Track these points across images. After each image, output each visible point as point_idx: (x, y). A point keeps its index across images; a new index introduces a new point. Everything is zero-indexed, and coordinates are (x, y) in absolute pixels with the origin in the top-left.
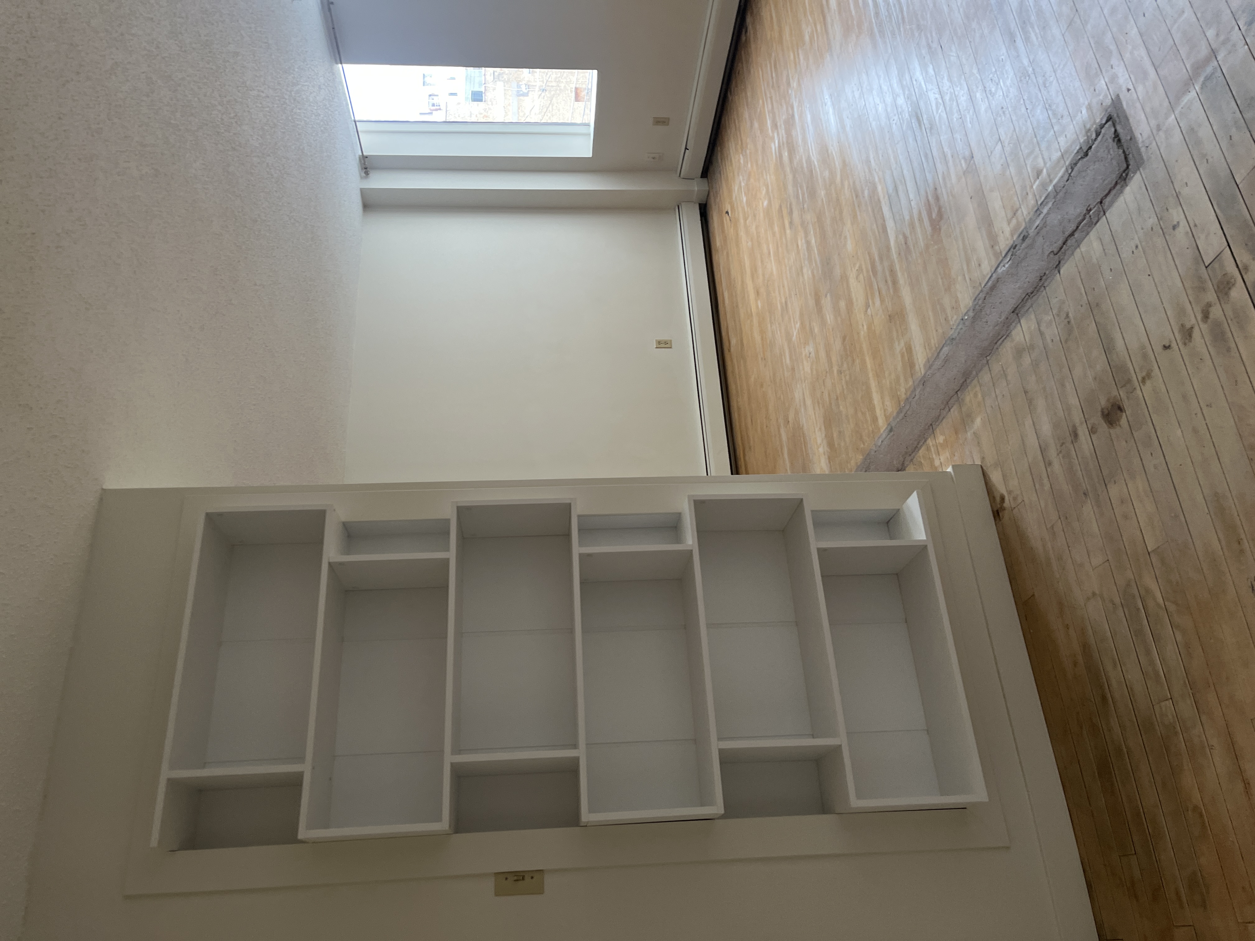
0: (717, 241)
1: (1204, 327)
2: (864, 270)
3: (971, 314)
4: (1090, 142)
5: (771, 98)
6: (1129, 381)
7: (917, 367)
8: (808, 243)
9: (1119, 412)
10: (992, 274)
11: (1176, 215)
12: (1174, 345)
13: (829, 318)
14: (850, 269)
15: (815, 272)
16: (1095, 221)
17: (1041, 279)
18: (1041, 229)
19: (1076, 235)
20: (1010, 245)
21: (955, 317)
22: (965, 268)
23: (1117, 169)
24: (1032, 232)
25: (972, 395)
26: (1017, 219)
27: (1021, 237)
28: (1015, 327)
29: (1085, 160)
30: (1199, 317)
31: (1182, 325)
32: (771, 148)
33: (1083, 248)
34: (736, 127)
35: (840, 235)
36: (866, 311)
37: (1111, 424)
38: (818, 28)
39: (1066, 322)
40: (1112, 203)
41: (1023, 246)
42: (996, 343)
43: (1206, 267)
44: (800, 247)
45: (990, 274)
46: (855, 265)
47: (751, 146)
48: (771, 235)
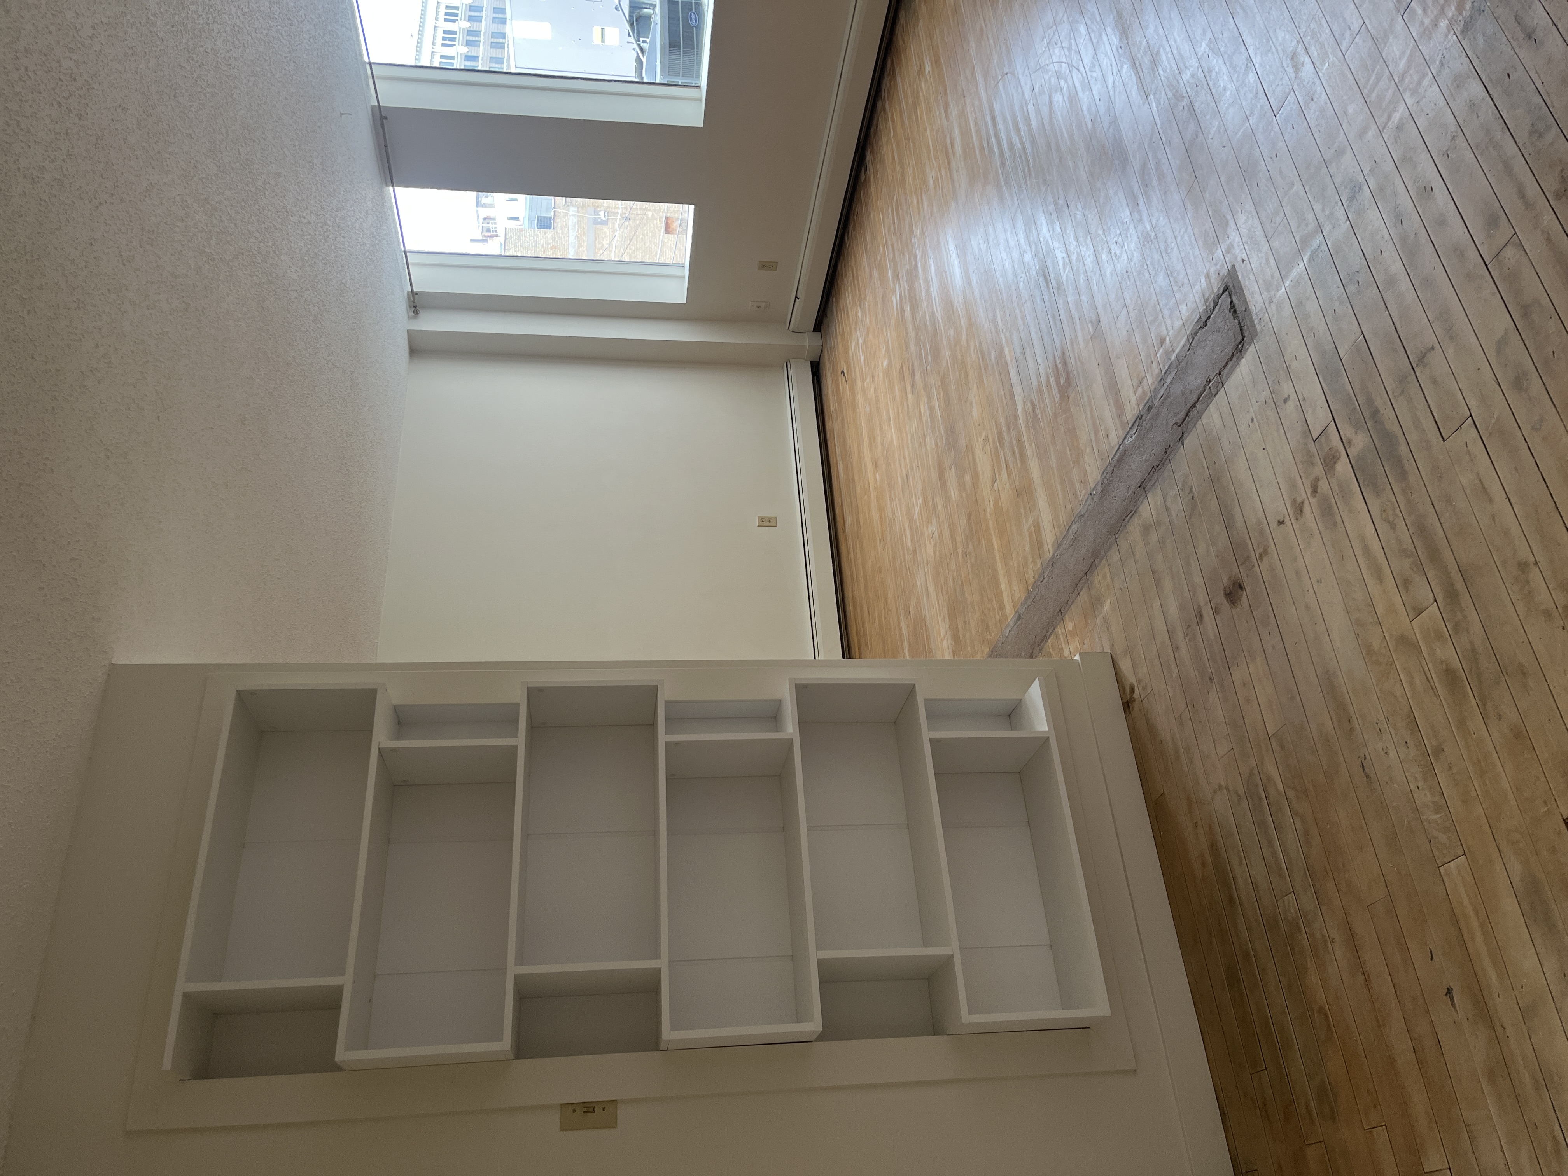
0: (831, 405)
1: (1313, 501)
2: (991, 440)
3: (1099, 488)
4: (1209, 312)
5: (892, 245)
6: (1248, 558)
7: (1046, 548)
8: (931, 409)
9: (1240, 590)
10: (1120, 446)
11: (1286, 388)
12: (1287, 520)
13: (954, 493)
14: (975, 437)
15: (939, 441)
16: (1214, 393)
17: (1166, 452)
18: (1165, 399)
19: (1198, 406)
20: (1136, 416)
21: (1084, 492)
22: (1093, 439)
23: (1234, 340)
24: (1157, 403)
25: (1101, 576)
26: (1143, 387)
27: (1146, 408)
28: (1142, 502)
29: (1205, 328)
30: (1309, 491)
31: (1294, 500)
32: (892, 302)
33: (1204, 420)
35: (966, 401)
36: (993, 485)
37: (1233, 604)
38: (943, 173)
39: (1190, 496)
40: (1229, 375)
41: (1148, 417)
42: (1124, 519)
43: (1314, 441)
44: (922, 413)
45: (1118, 446)
46: (981, 435)
47: (869, 298)
48: (891, 400)
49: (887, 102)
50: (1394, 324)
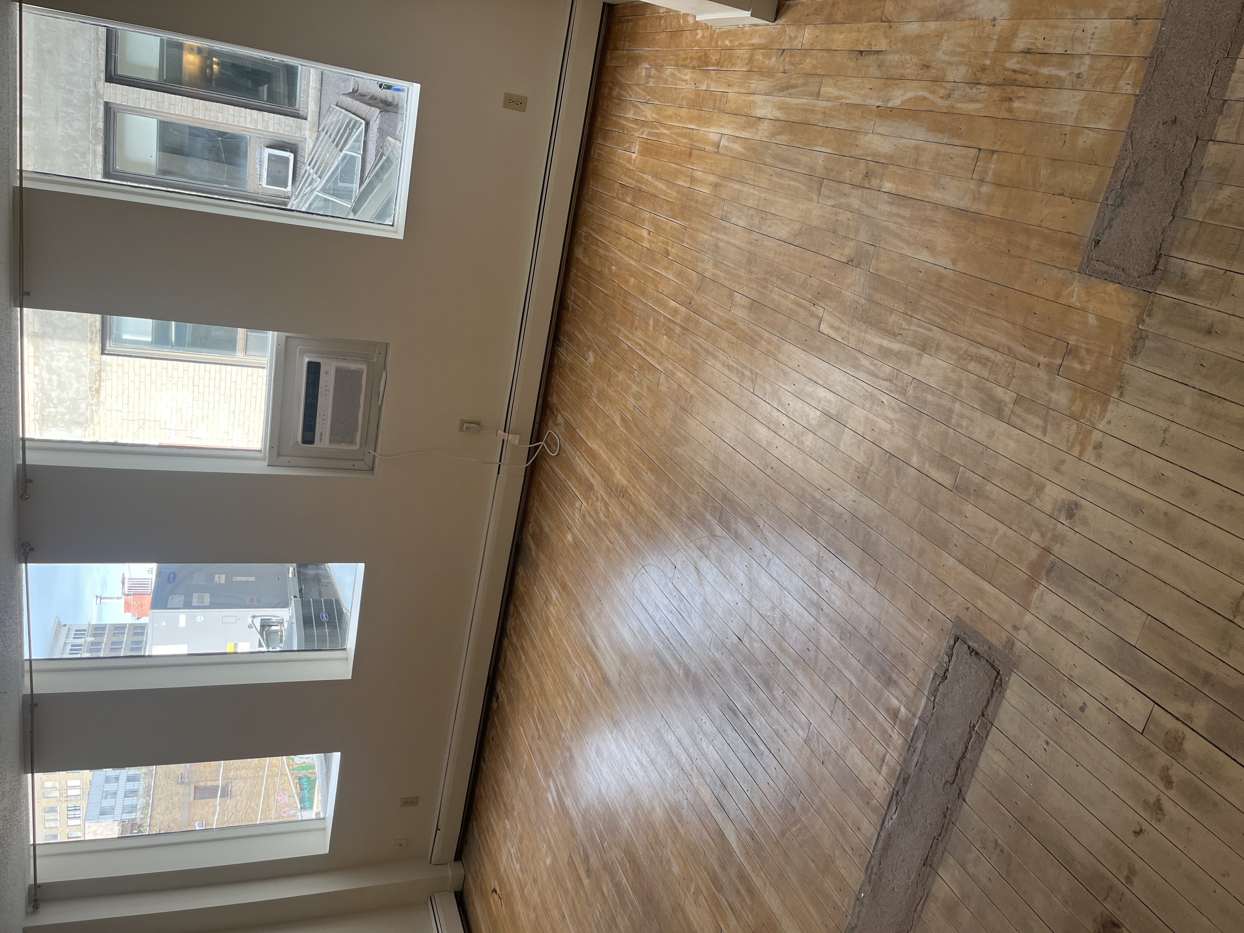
0: (483, 928)
1: (1171, 793)
2: (704, 889)
3: (868, 888)
4: (945, 665)
5: (539, 750)
6: (1110, 888)
8: (617, 886)
9: (1115, 929)
10: (879, 833)
11: (1076, 697)
12: (1145, 826)
14: (682, 894)
15: (633, 916)
16: (984, 735)
17: (945, 816)
18: (923, 763)
19: (968, 756)
20: (890, 794)
21: (847, 900)
22: (840, 838)
23: (987, 678)
24: (912, 770)
26: (887, 764)
27: (901, 780)
28: (933, 882)
29: (946, 681)
30: (1161, 786)
31: (1146, 803)
32: (547, 799)
33: (982, 763)
34: (495, 794)
35: (661, 861)
38: (589, 668)
39: (998, 851)
40: (995, 714)
41: (907, 790)
42: (915, 911)
43: (1142, 734)
44: (606, 894)
45: (876, 834)
46: (688, 889)
47: (518, 805)
48: (563, 895)
49: (514, 637)
50: (1183, 593)
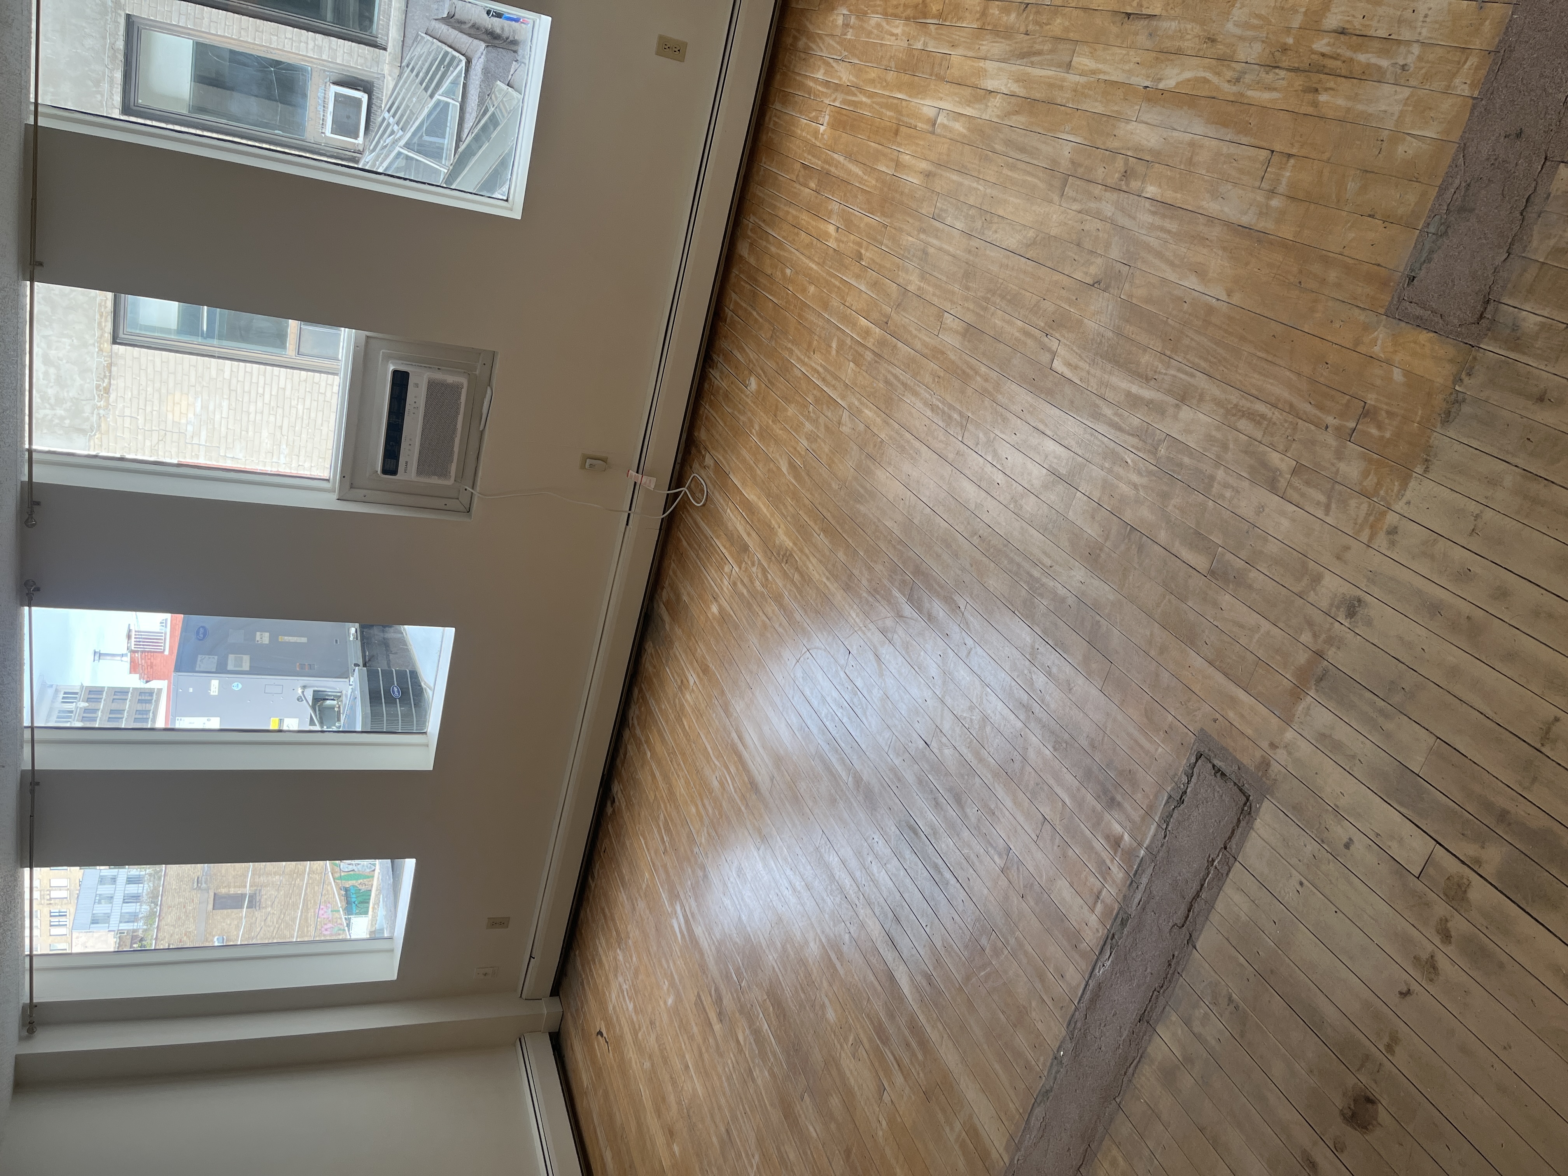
0: (584, 1077)
1: (1450, 950)
2: (865, 1041)
3: (1070, 1046)
4: (1182, 786)
5: (665, 866)
6: (1367, 1057)
7: (994, 1155)
8: (757, 1033)
9: (1369, 1106)
10: (1087, 982)
11: (1340, 832)
12: (1415, 987)
13: (813, 1129)
14: (838, 1046)
15: (775, 1070)
16: (1225, 873)
17: (1170, 965)
18: (1147, 902)
19: (1203, 895)
20: (1104, 937)
21: (1042, 1059)
22: (1039, 986)
23: (1234, 804)
24: (1133, 910)
25: (1106, 1165)
26: (1103, 902)
27: (1119, 920)
28: (1150, 1041)
30: (1436, 939)
31: (1417, 958)
32: (672, 927)
33: (1220, 906)
34: (605, 917)
35: (813, 1006)
36: (881, 1098)
37: (1366, 1128)
38: (733, 769)
39: (1232, 1007)
40: (1241, 846)
41: (1125, 932)
42: (1125, 1074)
43: (1418, 878)
44: (742, 1043)
45: (1084, 983)
46: (846, 1039)
47: (634, 933)
48: (687, 1042)
49: (638, 728)
50: (1482, 713)
